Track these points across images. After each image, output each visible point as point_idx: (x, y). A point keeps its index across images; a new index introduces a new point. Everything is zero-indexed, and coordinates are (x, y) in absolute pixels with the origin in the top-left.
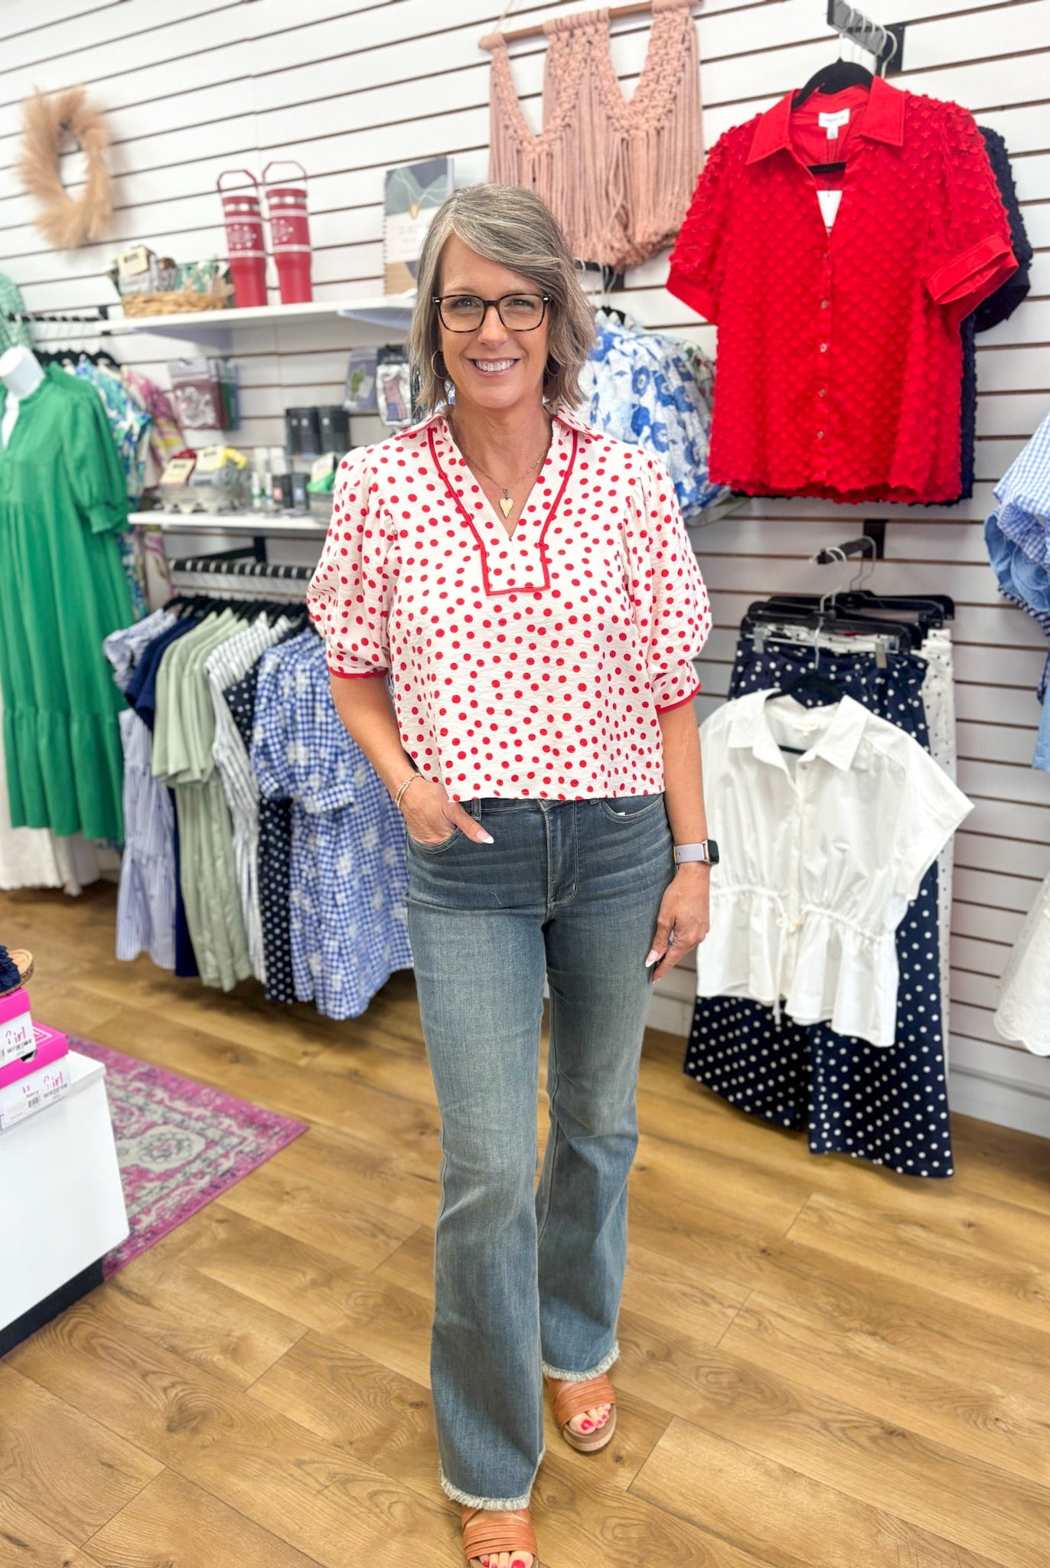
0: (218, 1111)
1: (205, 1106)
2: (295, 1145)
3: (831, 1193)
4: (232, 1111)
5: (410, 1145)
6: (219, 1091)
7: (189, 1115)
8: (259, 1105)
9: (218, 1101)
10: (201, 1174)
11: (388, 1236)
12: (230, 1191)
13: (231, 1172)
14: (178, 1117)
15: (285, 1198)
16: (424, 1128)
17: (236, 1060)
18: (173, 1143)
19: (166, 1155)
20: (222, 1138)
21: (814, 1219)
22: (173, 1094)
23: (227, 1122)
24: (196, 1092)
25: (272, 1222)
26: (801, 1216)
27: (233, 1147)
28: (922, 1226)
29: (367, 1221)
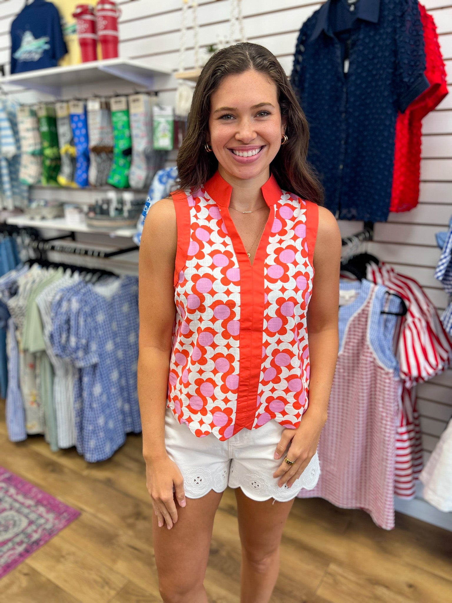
0: (39, 502)
1: (32, 498)
2: (73, 525)
3: (340, 564)
4: (45, 502)
5: (131, 526)
6: (41, 490)
7: (22, 504)
8: (60, 498)
9: (40, 496)
10: (21, 543)
11: (111, 588)
12: (34, 555)
13: (37, 543)
14: (17, 505)
15: (62, 560)
16: (138, 515)
17: (53, 471)
18: (12, 522)
19: (6, 529)
20: (37, 519)
21: (330, 581)
22: (19, 491)
23: (42, 510)
24: (30, 490)
25: (52, 576)
26: (325, 579)
27: (41, 525)
28: (387, 587)
29: (101, 577)
